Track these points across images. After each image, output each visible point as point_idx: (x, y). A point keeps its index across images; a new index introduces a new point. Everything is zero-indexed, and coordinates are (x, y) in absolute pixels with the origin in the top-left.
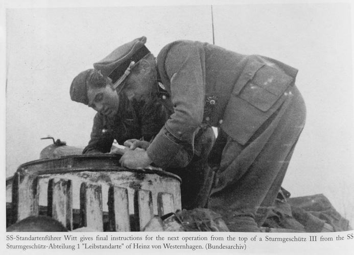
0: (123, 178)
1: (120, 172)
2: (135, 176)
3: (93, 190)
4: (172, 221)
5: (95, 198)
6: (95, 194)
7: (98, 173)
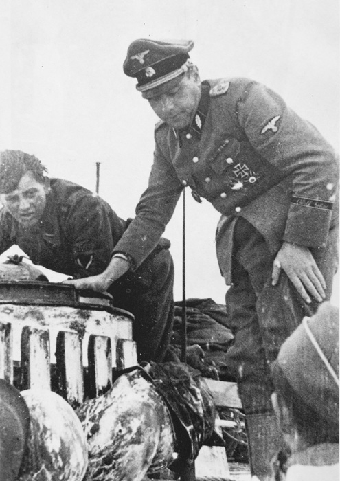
0: (61, 316)
1: (57, 308)
2: (77, 313)
3: (38, 337)
4: (139, 377)
5: (41, 346)
6: (41, 341)
7: (26, 307)
